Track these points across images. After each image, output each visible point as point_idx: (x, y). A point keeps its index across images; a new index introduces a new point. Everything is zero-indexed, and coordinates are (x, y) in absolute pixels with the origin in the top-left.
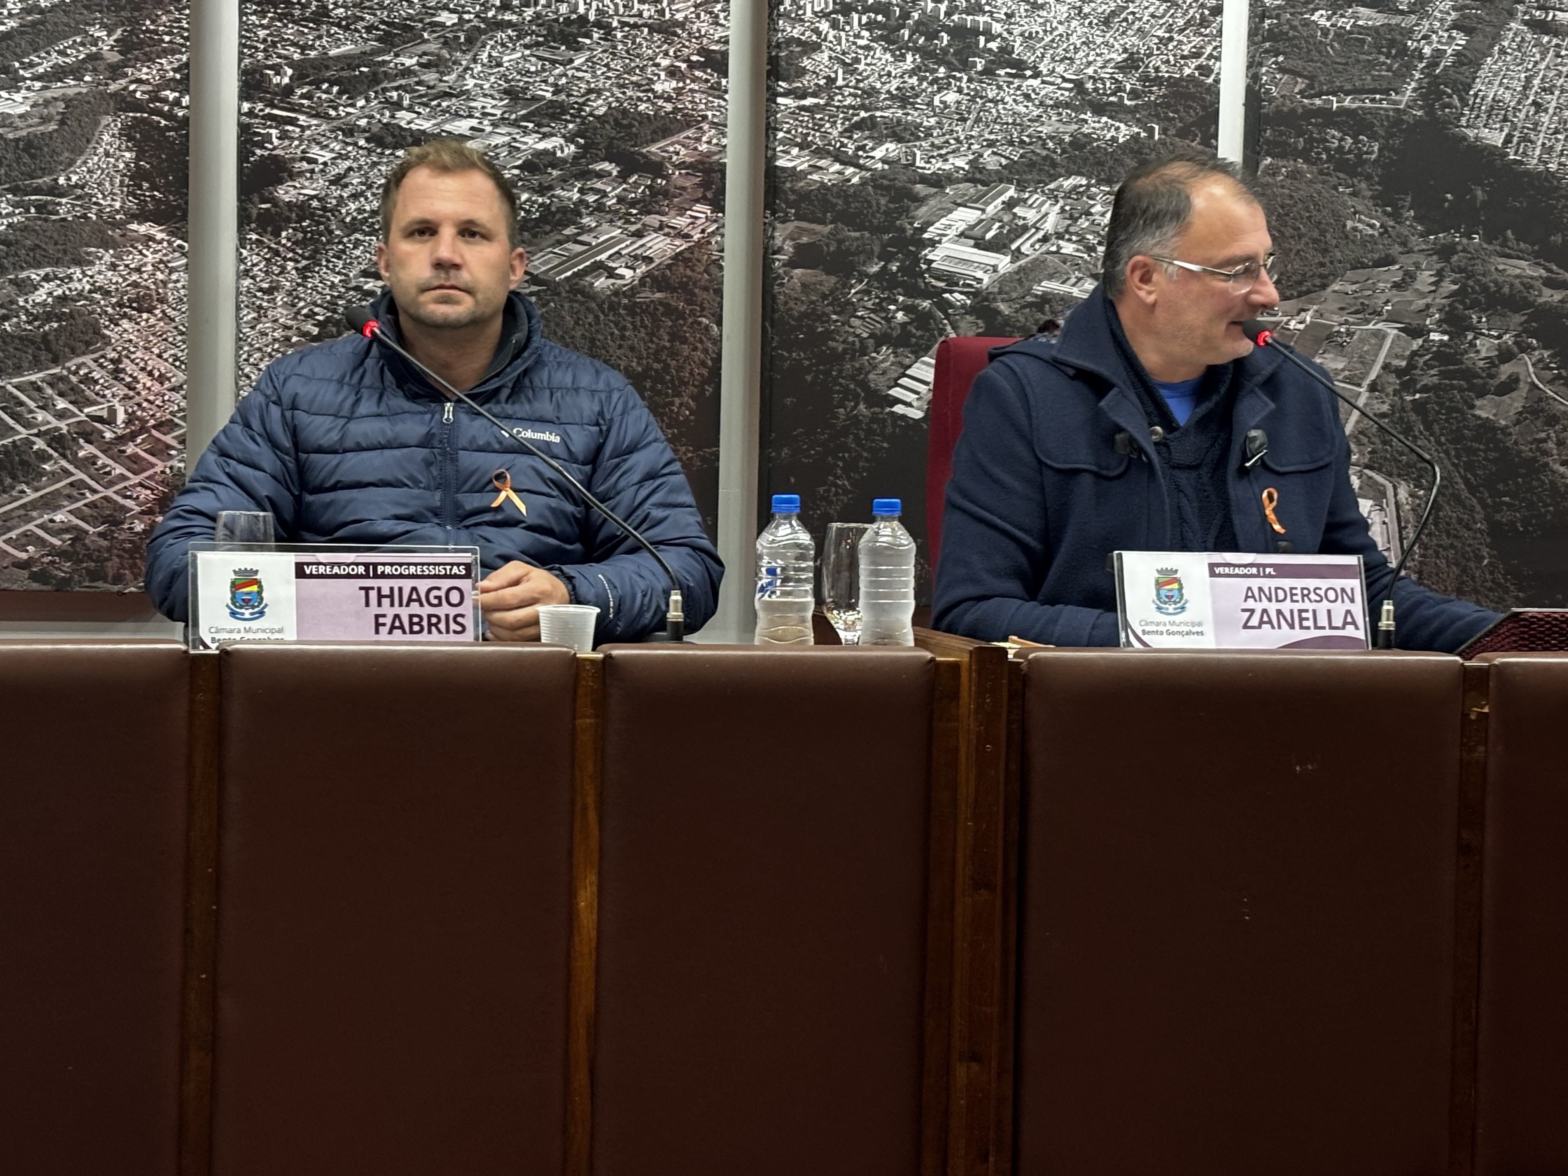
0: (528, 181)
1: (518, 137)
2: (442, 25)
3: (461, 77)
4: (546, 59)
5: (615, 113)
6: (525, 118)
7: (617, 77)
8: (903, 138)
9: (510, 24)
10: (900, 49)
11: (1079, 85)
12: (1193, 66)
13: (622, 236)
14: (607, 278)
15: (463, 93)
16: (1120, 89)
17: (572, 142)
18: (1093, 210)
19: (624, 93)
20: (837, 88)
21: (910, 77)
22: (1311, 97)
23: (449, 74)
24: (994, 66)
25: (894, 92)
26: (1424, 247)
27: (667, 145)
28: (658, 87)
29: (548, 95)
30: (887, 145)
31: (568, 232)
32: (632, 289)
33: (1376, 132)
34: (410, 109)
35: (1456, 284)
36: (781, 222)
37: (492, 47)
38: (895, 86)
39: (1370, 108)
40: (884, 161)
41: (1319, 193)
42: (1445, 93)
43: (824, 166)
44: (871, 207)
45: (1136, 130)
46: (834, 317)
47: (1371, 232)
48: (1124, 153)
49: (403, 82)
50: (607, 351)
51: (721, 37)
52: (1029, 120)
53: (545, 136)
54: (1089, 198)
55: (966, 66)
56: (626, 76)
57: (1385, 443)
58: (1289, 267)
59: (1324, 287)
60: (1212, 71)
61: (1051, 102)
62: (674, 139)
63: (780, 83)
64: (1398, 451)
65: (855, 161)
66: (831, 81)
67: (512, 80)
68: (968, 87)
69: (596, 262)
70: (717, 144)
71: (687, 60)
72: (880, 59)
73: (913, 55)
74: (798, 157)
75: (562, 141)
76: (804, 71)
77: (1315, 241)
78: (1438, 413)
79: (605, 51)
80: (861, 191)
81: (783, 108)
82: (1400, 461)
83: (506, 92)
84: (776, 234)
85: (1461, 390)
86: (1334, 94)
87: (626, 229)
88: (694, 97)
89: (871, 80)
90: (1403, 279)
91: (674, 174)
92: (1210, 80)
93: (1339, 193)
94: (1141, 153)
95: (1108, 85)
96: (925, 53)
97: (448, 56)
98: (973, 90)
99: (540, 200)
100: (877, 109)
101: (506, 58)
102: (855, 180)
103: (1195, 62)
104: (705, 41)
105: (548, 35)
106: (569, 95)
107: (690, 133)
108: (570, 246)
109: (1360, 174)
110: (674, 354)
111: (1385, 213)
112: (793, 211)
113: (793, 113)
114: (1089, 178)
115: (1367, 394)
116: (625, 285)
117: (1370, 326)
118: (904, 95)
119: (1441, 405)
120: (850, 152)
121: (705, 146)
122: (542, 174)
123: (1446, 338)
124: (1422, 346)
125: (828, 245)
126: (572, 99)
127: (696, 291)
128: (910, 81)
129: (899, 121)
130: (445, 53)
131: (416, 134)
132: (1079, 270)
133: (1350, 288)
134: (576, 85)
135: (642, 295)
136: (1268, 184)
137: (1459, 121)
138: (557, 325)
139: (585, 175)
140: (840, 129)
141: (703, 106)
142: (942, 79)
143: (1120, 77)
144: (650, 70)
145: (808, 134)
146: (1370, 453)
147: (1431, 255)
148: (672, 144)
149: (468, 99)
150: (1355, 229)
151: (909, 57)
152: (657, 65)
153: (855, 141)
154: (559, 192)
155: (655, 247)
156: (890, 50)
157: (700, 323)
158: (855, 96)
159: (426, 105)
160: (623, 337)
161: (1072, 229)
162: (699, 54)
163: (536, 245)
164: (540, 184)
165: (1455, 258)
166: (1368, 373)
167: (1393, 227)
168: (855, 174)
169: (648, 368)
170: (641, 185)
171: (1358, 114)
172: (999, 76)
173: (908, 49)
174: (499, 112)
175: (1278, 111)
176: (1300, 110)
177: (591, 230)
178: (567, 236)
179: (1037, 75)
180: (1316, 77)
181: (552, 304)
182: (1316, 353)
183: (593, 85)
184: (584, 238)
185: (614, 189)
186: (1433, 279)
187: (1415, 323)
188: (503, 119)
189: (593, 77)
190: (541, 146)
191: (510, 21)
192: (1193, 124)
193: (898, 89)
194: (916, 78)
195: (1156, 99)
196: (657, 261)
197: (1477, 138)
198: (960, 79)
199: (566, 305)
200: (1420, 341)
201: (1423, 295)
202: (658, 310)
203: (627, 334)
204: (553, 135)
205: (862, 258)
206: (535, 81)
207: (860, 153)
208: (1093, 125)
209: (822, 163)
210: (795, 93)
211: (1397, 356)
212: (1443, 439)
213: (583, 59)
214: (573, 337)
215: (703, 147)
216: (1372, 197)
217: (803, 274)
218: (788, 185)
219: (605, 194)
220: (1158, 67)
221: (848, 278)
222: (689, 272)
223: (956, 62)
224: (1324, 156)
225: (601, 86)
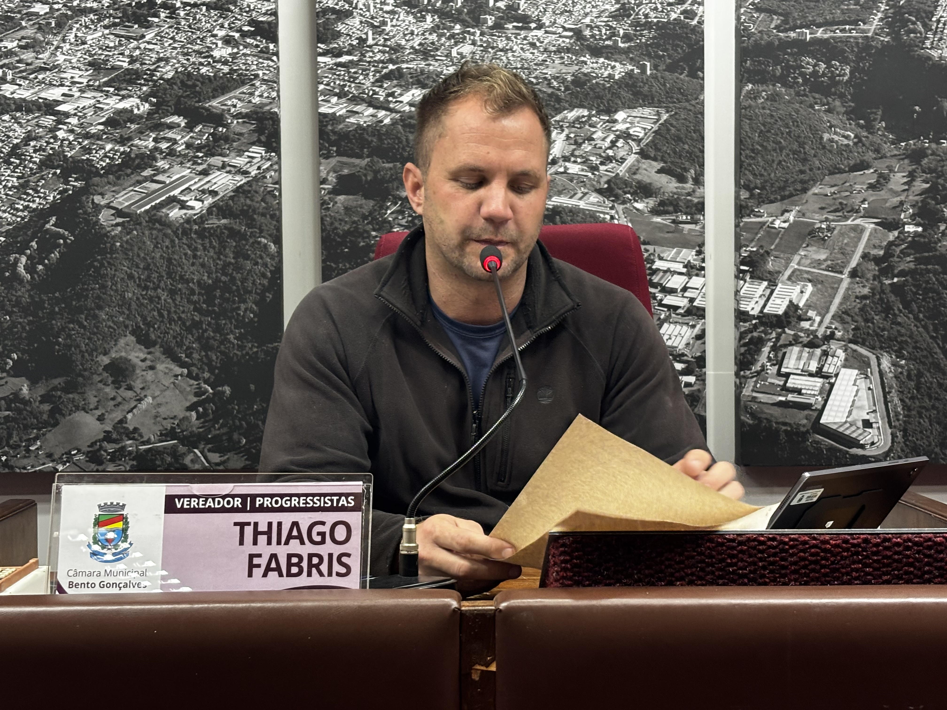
0: (111, 134)
1: (101, 99)
2: (37, 14)
3: (53, 54)
4: (122, 36)
5: (181, 76)
6: (107, 84)
7: (182, 47)
8: (427, 85)
9: (92, 10)
10: (420, 12)
11: (578, 34)
12: (679, 12)
13: (191, 175)
14: (180, 209)
15: (55, 67)
16: (614, 34)
17: (146, 101)
18: (595, 136)
19: (188, 60)
20: (367, 46)
21: (430, 34)
22: (786, 31)
23: (43, 52)
24: (502, 21)
25: (417, 47)
26: (896, 152)
27: (226, 100)
28: (216, 54)
29: (125, 65)
30: (414, 91)
31: (146, 173)
32: (201, 217)
33: (847, 57)
34: (13, 82)
35: (928, 183)
36: (324, 158)
37: (78, 29)
38: (418, 43)
39: (841, 37)
40: (411, 105)
41: (797, 112)
42: (910, 21)
43: (360, 111)
44: (401, 142)
45: (630, 67)
46: (374, 233)
47: (846, 142)
48: (619, 88)
49: (6, 61)
50: (182, 268)
51: (268, 10)
52: (535, 64)
53: (124, 97)
54: (590, 126)
55: (478, 23)
56: (189, 46)
57: (866, 321)
58: (772, 175)
59: (805, 190)
60: (696, 14)
61: (554, 49)
62: (232, 94)
63: (319, 45)
64: (879, 328)
65: (386, 105)
66: (362, 41)
67: (95, 54)
68: (481, 40)
69: (170, 196)
70: (268, 97)
71: (240, 30)
72: (404, 21)
73: (432, 16)
74: (337, 104)
75: (138, 101)
76: (339, 34)
77: (794, 152)
78: (915, 294)
79: (169, 27)
80: (392, 130)
81: (322, 65)
82: (882, 336)
83: (90, 64)
84: (322, 168)
85: (935, 273)
86: (808, 27)
87: (194, 169)
88: (247, 60)
89: (396, 38)
90: (878, 182)
91: (232, 123)
92: (694, 22)
93: (815, 110)
94: (636, 87)
95: (604, 31)
96: (441, 13)
97: (42, 39)
98: (485, 42)
99: (122, 149)
100: (403, 62)
101: (89, 37)
102: (387, 121)
103: (681, 8)
104: (254, 14)
105: (123, 16)
106: (142, 64)
107: (245, 89)
108: (147, 184)
109: (835, 94)
110: (238, 268)
111: (858, 125)
112: (335, 149)
113: (331, 69)
114: (590, 109)
115: (849, 280)
116: (195, 215)
117: (849, 222)
118: (426, 49)
119: (918, 287)
120: (382, 99)
121: (258, 99)
122: (122, 128)
123: (920, 229)
124: (898, 237)
125: (365, 175)
126: (145, 67)
127: (255, 216)
128: (430, 37)
129: (422, 72)
130: (40, 36)
131: (18, 102)
132: (585, 187)
133: (829, 191)
134: (148, 55)
135: (210, 222)
136: (750, 106)
137: (924, 43)
138: (140, 248)
139: (159, 127)
140: (372, 80)
141: (255, 67)
142: (458, 34)
143: (614, 24)
144: (209, 40)
145: (345, 86)
146: (853, 330)
147: (903, 159)
148: (230, 99)
149: (60, 71)
150: (831, 141)
151: (429, 18)
152: (215, 36)
153: (385, 89)
154: (137, 142)
155: (219, 183)
156: (412, 13)
157: (259, 243)
158: (384, 52)
159: (25, 78)
160: (195, 256)
161: (577, 153)
162: (249, 25)
163: (121, 185)
164: (121, 136)
165: (926, 161)
166: (849, 262)
167: (867, 137)
168: (386, 116)
169: (217, 281)
170: (205, 133)
171: (830, 43)
172: (508, 29)
173: (428, 11)
174: (85, 81)
175: (757, 44)
176: (777, 43)
177: (165, 171)
178: (145, 177)
179: (540, 26)
180: (789, 13)
181: (135, 232)
182: (800, 246)
183: (162, 55)
184: (160, 178)
185: (183, 137)
186: (905, 180)
187: (890, 218)
188: (88, 86)
189: (162, 48)
190: (121, 105)
191: (91, 8)
192: (681, 60)
193: (420, 44)
194: (435, 35)
195: (647, 40)
196: (221, 194)
197: (941, 58)
198: (474, 34)
199: (147, 233)
200: (896, 233)
201: (896, 194)
202: (224, 233)
203: (199, 253)
204: (130, 96)
205: (395, 184)
206: (114, 54)
207: (390, 99)
208: (591, 65)
209: (357, 108)
210: (332, 53)
211: (875, 247)
212: (921, 316)
213: (153, 34)
214: (153, 258)
215: (256, 100)
216: (846, 113)
217: (345, 200)
218: (330, 128)
219: (175, 141)
220: (647, 14)
221: (384, 201)
222: (248, 202)
223: (469, 20)
224: (800, 80)
225: (168, 55)
